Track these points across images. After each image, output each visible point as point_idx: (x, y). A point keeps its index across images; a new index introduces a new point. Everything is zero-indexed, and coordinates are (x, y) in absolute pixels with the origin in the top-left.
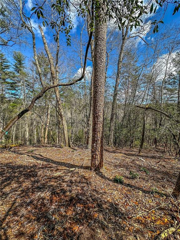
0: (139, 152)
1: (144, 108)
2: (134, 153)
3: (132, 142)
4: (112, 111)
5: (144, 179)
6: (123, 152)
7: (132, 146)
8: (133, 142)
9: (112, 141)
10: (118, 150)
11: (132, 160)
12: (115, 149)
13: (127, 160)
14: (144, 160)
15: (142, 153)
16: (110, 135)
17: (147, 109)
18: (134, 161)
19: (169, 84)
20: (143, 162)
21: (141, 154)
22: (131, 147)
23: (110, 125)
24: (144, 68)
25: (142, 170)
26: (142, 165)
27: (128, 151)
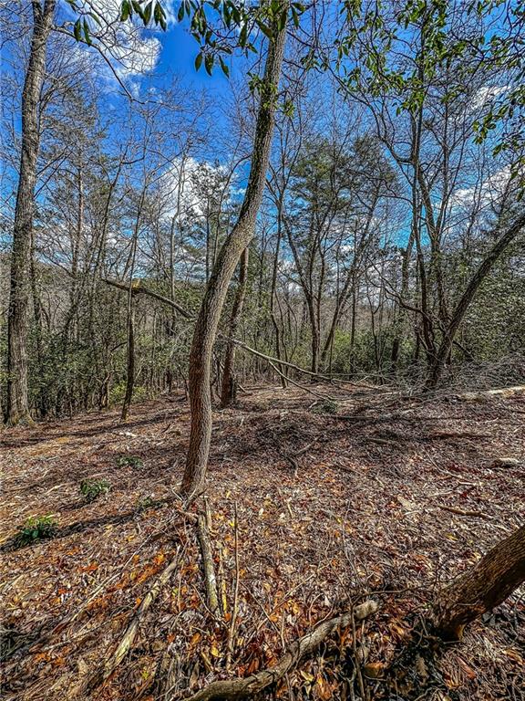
0: (123, 417)
1: (128, 290)
2: (109, 422)
3: (103, 392)
4: (12, 293)
5: (123, 487)
6: (75, 428)
7: (106, 405)
8: (106, 392)
9: (24, 401)
10: (54, 428)
11: (97, 447)
12: (38, 427)
13: (83, 449)
14: (133, 435)
15: (132, 417)
16: (10, 383)
17: (135, 291)
18: (102, 447)
19: (190, 235)
20: (132, 439)
21: (130, 418)
22: (103, 407)
23: (9, 346)
24: (124, 167)
25: (124, 465)
26: (128, 448)
27: (90, 422)
